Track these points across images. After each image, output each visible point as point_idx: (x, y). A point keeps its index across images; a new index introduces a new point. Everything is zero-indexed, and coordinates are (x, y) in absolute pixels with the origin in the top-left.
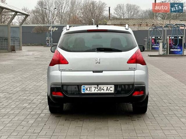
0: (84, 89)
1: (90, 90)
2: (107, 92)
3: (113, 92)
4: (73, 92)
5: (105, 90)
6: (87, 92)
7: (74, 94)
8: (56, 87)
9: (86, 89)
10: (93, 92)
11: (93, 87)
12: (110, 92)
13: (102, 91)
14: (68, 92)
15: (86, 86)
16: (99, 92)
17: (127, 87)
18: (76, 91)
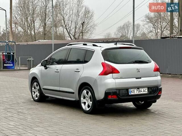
0: (130, 92)
1: (134, 92)
2: (144, 93)
3: (147, 92)
4: (123, 95)
5: (143, 92)
6: (132, 94)
7: (124, 96)
8: (113, 92)
9: (132, 92)
10: (136, 93)
11: (135, 90)
12: (145, 93)
13: (141, 93)
14: (120, 95)
15: (132, 90)
16: (139, 93)
17: (154, 88)
18: (126, 93)
